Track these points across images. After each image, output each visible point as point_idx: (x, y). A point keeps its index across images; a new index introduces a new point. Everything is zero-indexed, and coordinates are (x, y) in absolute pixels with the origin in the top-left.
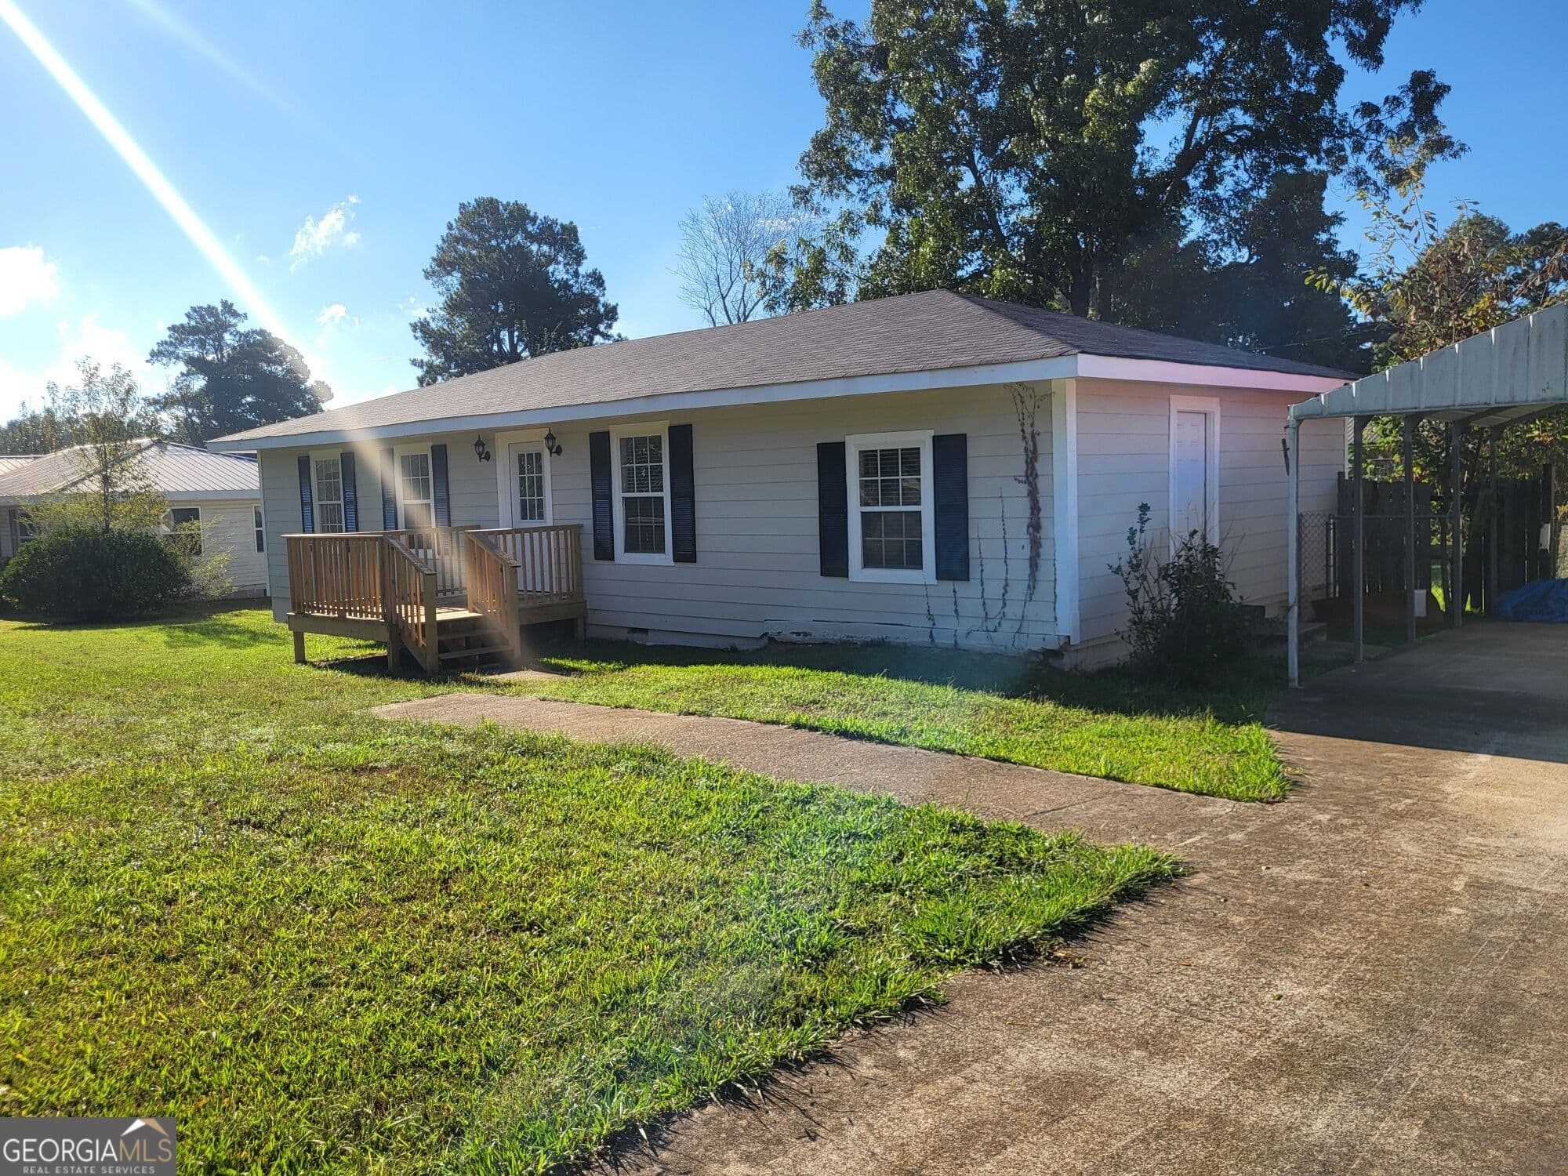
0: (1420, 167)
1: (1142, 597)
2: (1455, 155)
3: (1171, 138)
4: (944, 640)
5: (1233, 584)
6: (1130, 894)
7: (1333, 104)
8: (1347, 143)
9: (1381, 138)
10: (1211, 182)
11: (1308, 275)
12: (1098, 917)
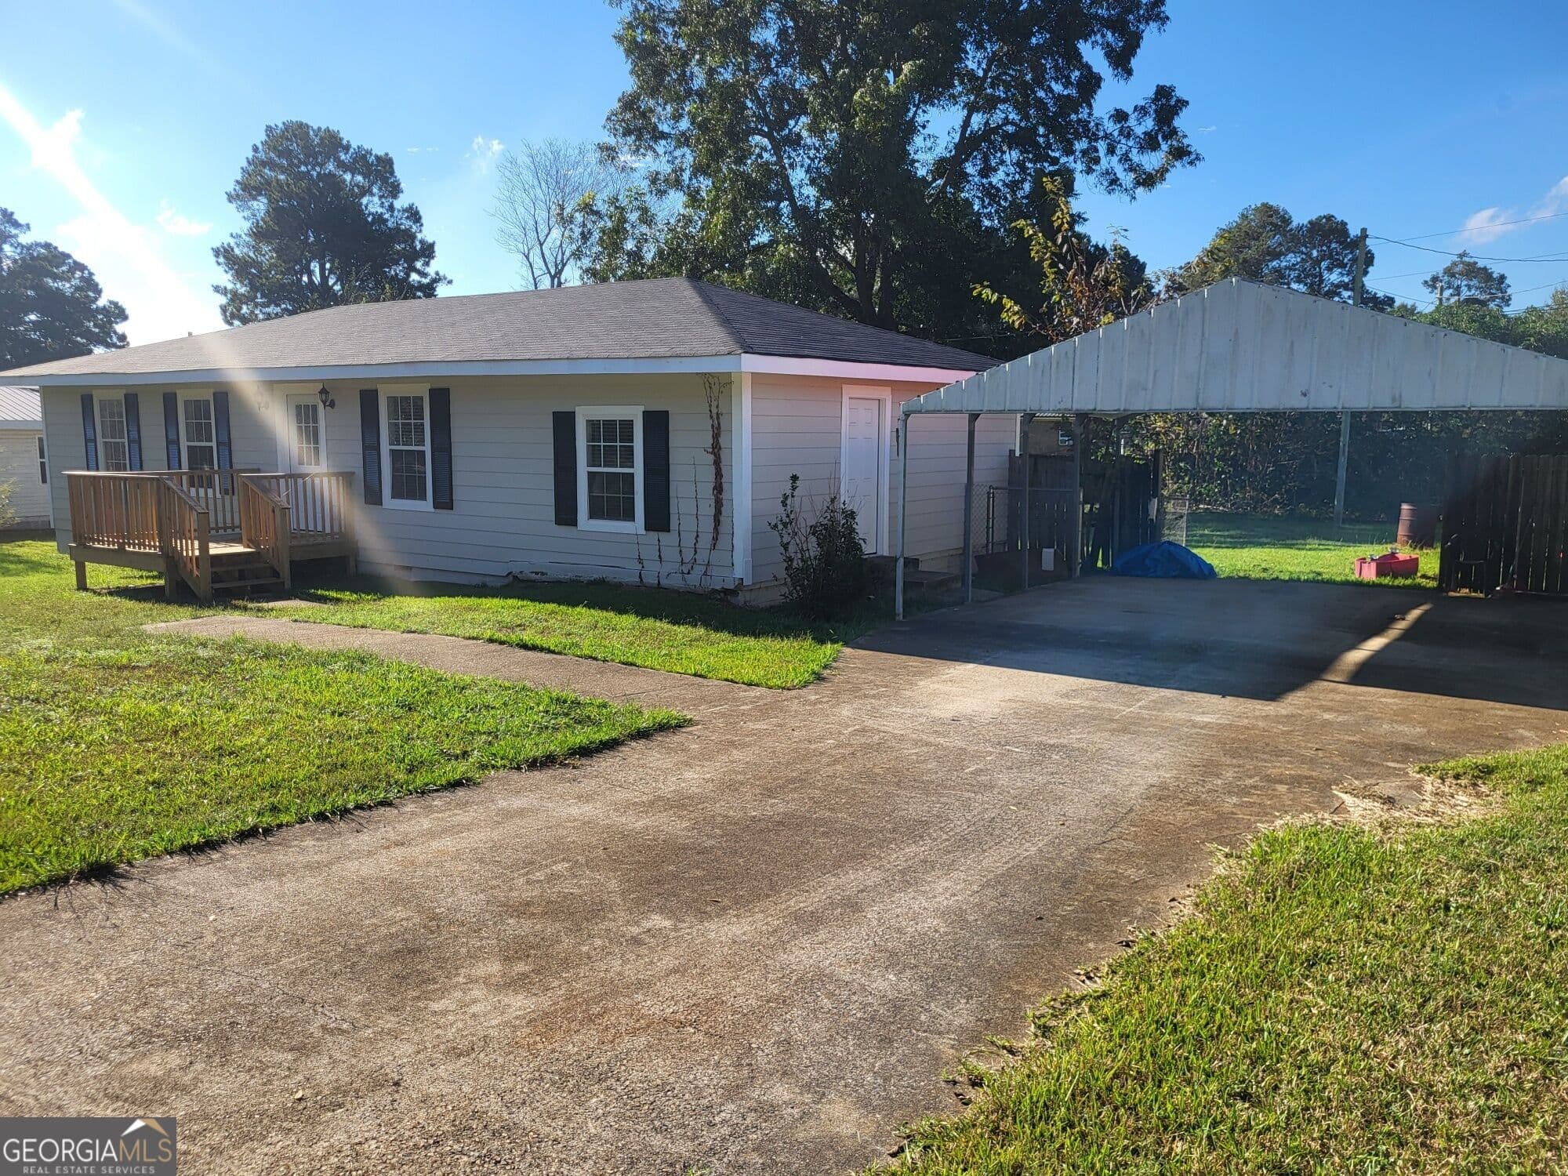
0: (1162, 172)
1: (792, 548)
2: (1191, 163)
3: (949, 128)
4: (651, 580)
5: (864, 540)
6: (642, 734)
7: (1090, 106)
8: (1102, 146)
9: (1131, 143)
10: (987, 170)
11: (975, 288)
12: (611, 745)
